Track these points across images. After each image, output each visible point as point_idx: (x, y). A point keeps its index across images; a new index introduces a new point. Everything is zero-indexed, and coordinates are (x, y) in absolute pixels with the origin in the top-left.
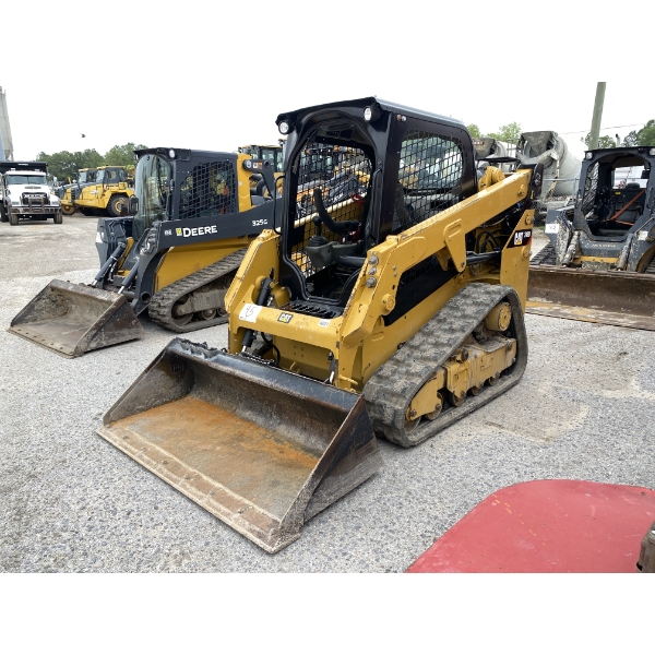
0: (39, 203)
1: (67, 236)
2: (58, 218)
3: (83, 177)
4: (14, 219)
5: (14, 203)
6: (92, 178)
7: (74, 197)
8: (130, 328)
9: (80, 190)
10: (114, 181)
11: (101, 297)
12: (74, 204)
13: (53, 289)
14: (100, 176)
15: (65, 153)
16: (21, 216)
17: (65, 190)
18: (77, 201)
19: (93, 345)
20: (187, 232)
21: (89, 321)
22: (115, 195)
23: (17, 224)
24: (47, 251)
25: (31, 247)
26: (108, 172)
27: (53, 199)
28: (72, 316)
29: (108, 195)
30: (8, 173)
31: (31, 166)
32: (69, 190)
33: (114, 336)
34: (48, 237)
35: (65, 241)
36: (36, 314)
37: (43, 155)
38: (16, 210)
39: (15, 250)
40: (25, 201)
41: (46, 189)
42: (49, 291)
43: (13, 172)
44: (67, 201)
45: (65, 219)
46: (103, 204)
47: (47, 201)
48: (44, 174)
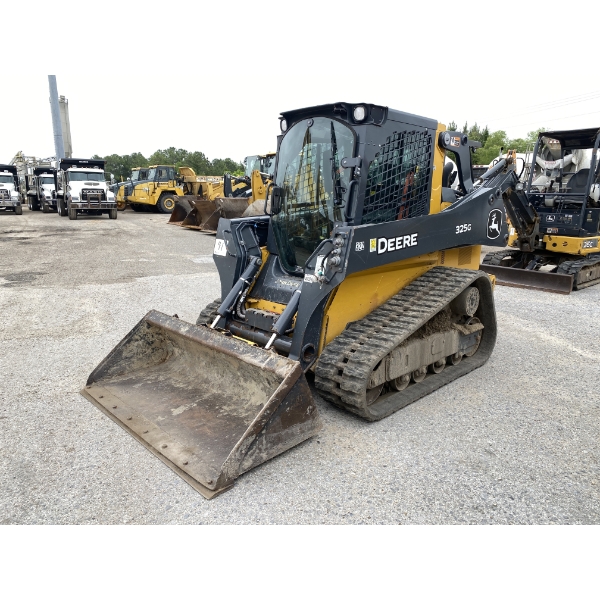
0: (97, 199)
1: (125, 232)
2: (113, 213)
3: (135, 175)
4: (73, 213)
5: (74, 198)
6: (144, 176)
7: (127, 194)
8: (303, 421)
9: (133, 187)
10: (164, 180)
11: (247, 358)
12: (127, 201)
13: (150, 325)
14: (152, 174)
15: (115, 156)
16: (78, 211)
17: (119, 187)
18: (129, 198)
19: (247, 464)
20: (383, 244)
21: (206, 381)
22: (165, 193)
23: (76, 219)
24: (110, 250)
25: (92, 244)
26: (159, 172)
27: (110, 195)
28: (175, 367)
29: (158, 192)
30: (70, 170)
31: (91, 164)
32: (122, 188)
33: (279, 440)
34: (107, 233)
35: (124, 238)
36: (123, 364)
37: (96, 157)
38: (74, 206)
39: (76, 247)
40: (84, 196)
41: (103, 185)
42: (144, 328)
43: (74, 169)
44: (121, 197)
45: (119, 214)
46: (153, 201)
47: (104, 197)
48: (102, 171)
